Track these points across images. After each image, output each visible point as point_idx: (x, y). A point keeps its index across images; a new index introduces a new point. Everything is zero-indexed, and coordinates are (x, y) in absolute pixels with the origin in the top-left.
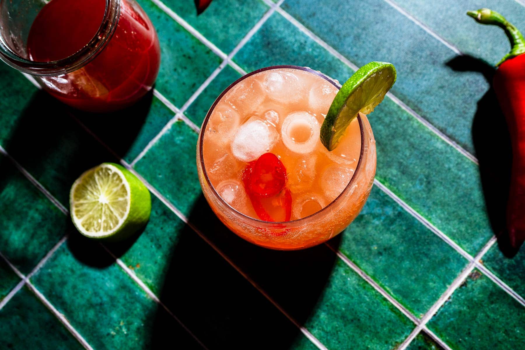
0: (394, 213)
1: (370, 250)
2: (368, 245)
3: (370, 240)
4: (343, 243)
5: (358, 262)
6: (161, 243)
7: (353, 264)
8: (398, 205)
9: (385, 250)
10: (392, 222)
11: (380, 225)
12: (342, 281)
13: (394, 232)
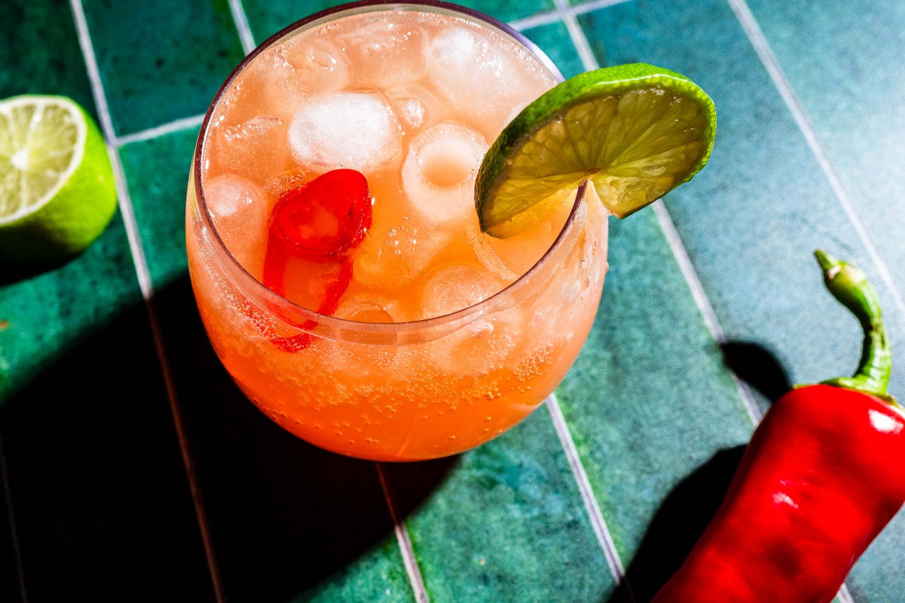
0: (564, 516)
1: (468, 559)
2: (470, 546)
3: (479, 540)
4: (422, 513)
5: (429, 568)
6: (74, 308)
7: (417, 567)
8: (581, 504)
9: (500, 578)
10: (549, 531)
11: (521, 522)
12: (371, 587)
13: (540, 552)
